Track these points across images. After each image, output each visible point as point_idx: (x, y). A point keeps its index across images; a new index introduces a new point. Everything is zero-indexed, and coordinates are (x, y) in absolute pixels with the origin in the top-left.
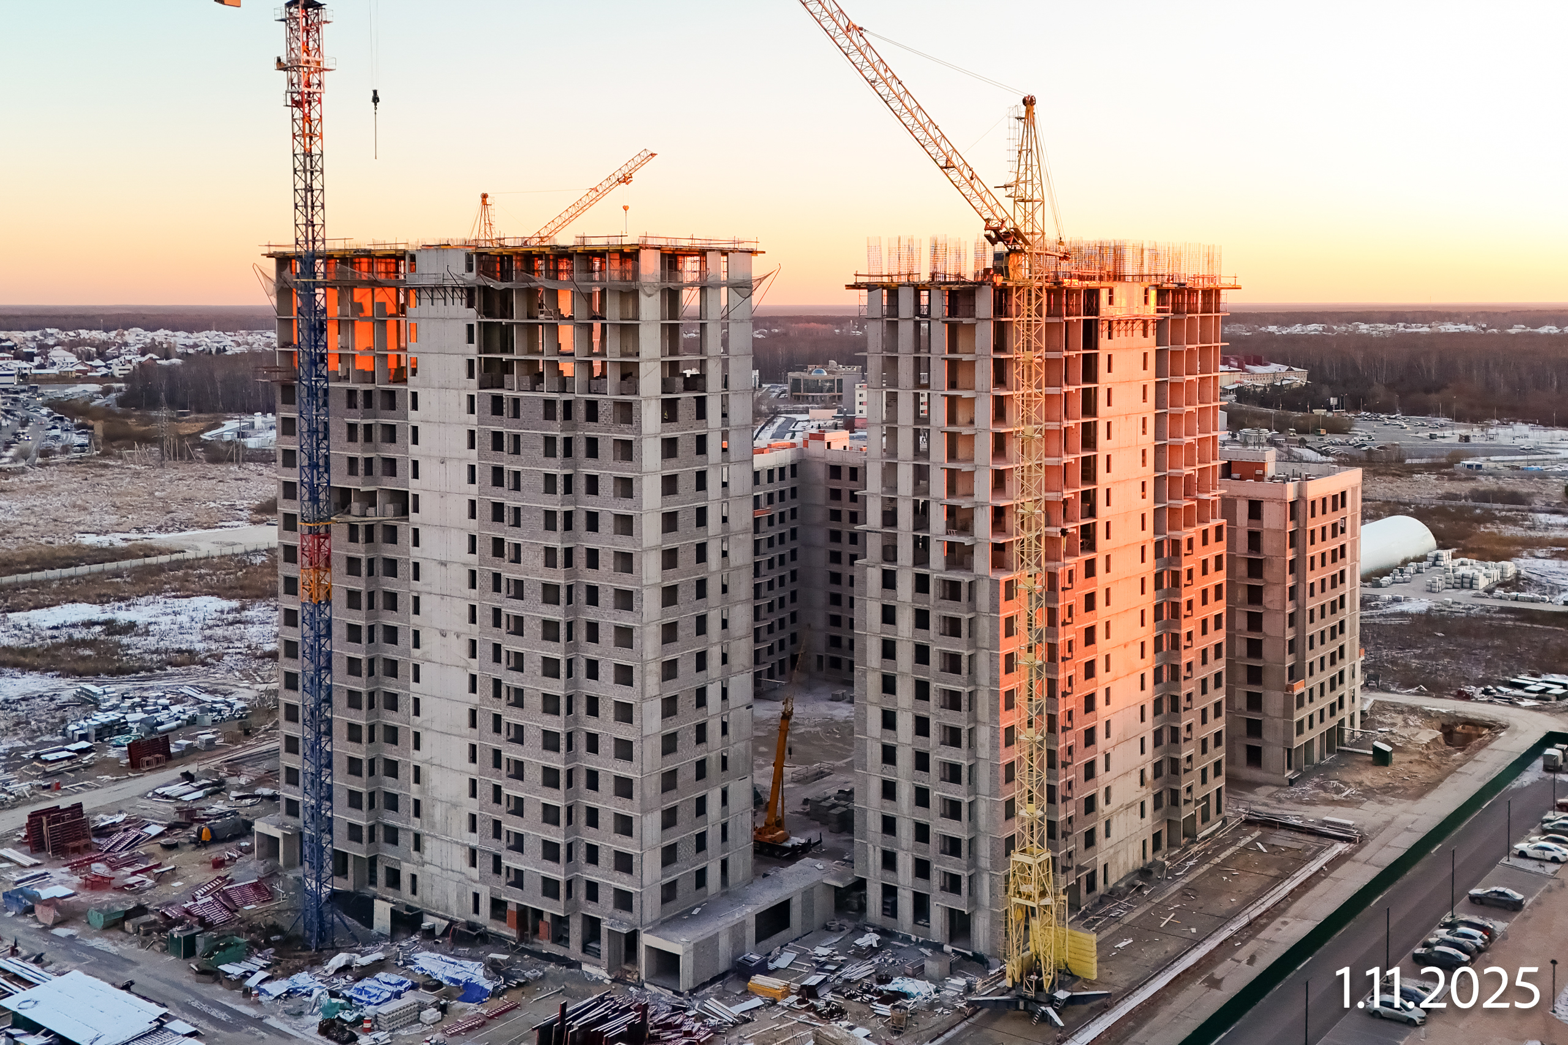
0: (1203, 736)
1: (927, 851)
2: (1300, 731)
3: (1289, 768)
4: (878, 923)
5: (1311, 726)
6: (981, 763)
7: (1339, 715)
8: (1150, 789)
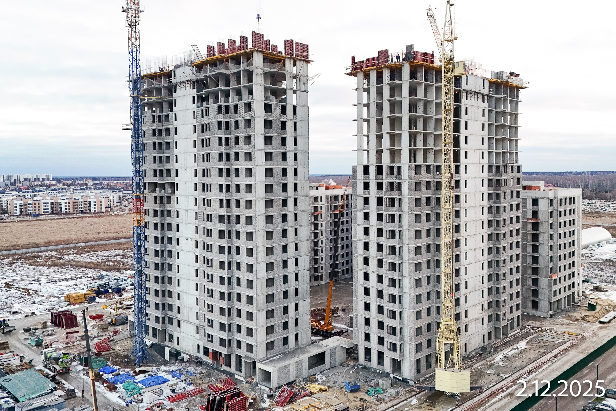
0: (511, 293)
1: (383, 333)
2: (555, 295)
3: (551, 310)
4: (363, 364)
5: (560, 293)
6: (405, 294)
7: (572, 290)
8: (486, 313)
